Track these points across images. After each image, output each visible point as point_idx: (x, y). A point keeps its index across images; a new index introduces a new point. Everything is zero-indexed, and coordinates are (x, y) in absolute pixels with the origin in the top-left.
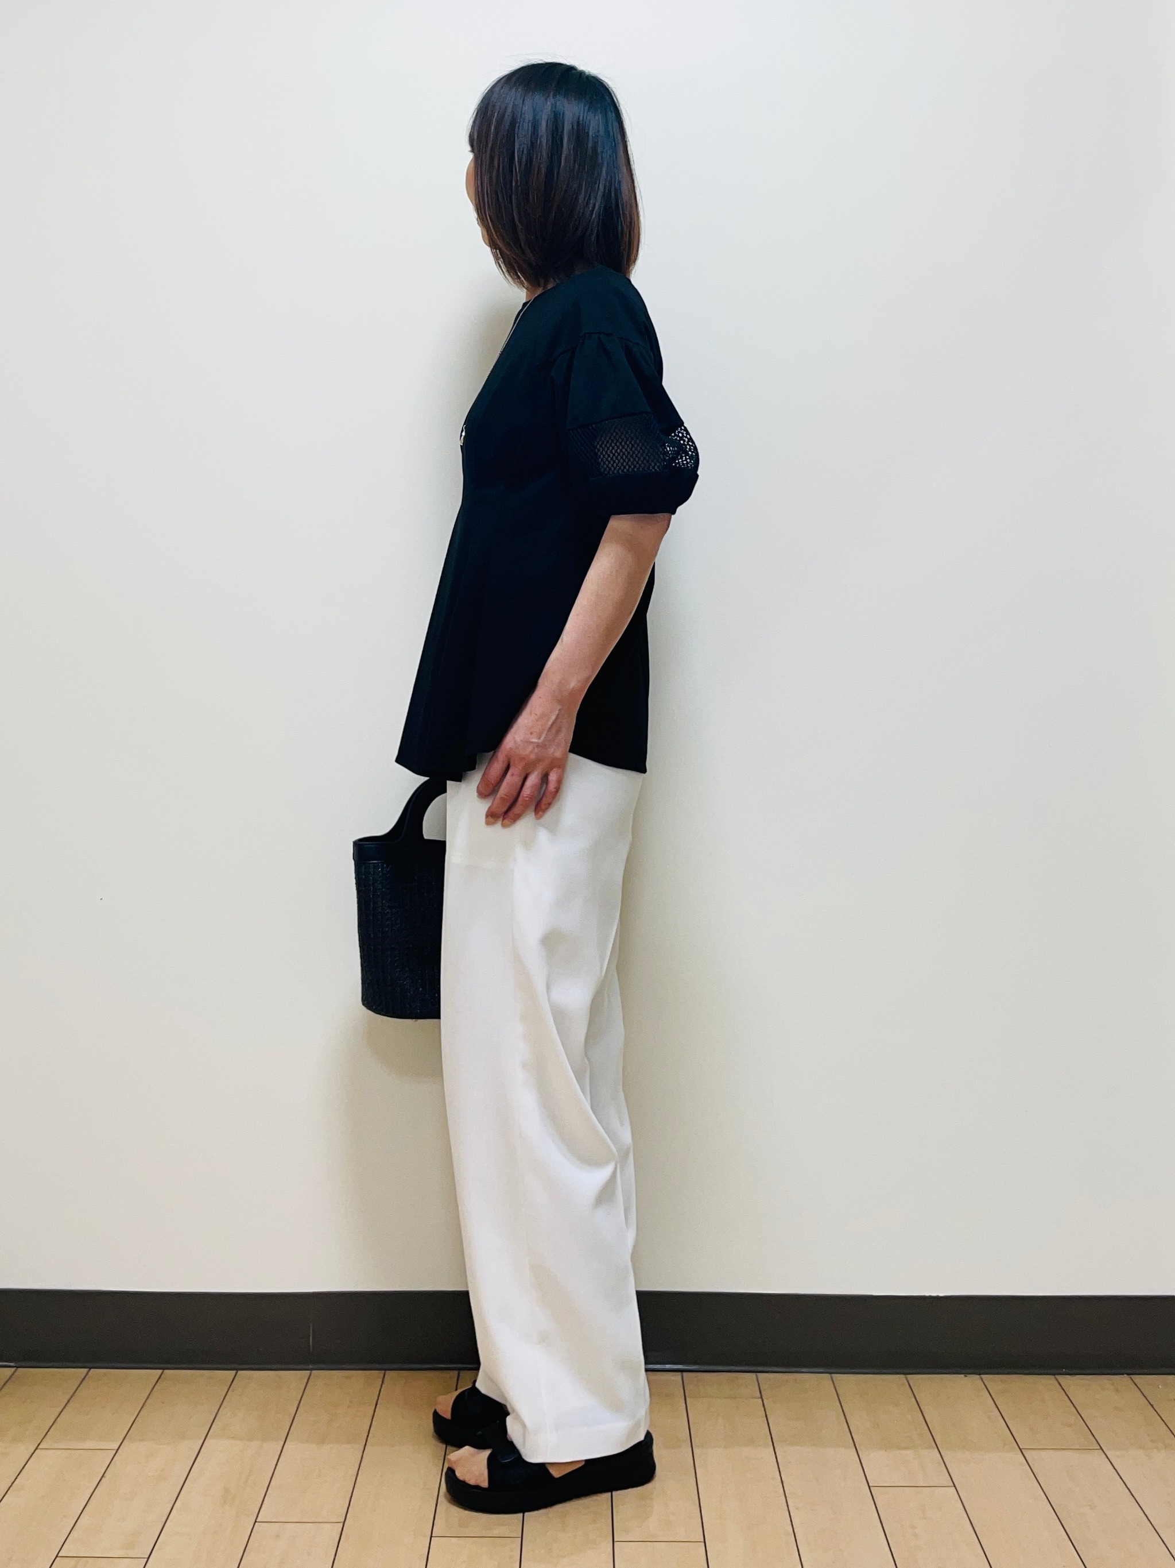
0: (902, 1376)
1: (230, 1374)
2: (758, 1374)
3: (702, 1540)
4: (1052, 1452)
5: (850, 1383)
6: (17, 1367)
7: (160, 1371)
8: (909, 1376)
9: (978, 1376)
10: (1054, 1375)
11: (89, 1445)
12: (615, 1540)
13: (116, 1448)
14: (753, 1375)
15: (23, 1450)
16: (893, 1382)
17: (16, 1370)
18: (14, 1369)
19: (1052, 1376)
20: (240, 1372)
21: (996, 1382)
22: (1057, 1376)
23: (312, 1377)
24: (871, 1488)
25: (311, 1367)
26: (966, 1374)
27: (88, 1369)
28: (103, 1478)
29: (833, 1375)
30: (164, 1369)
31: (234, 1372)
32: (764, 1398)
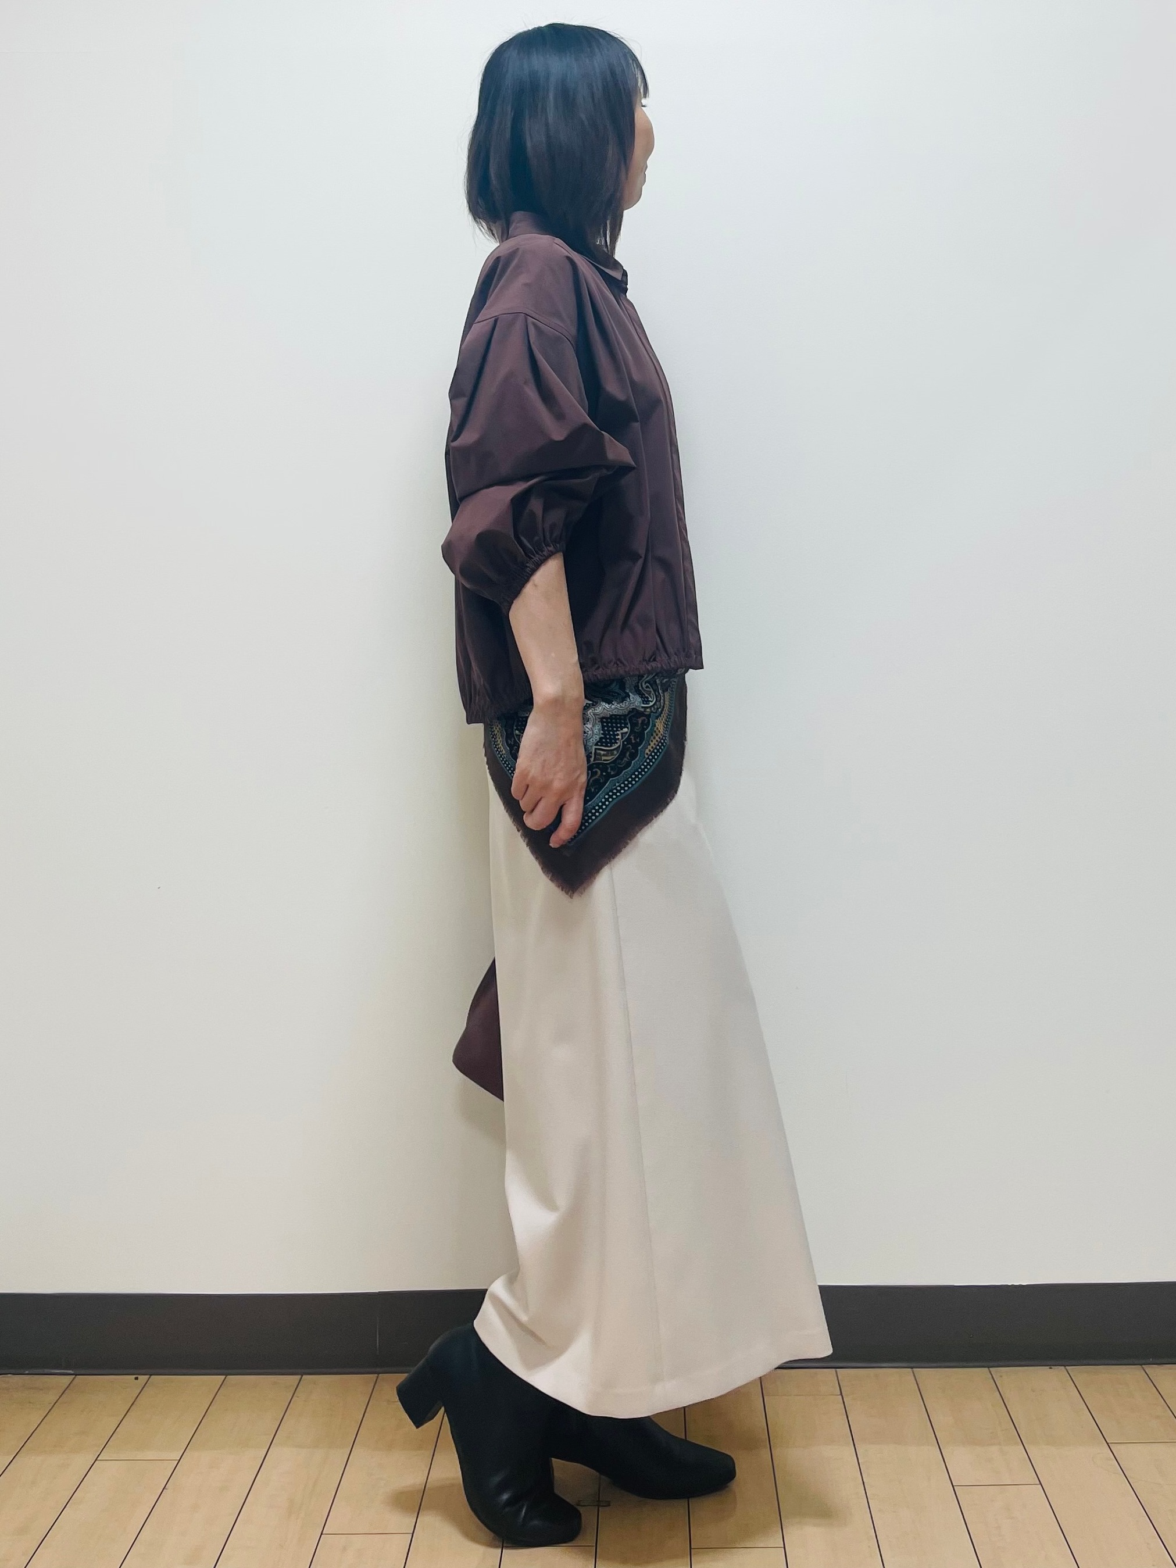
0: (987, 1369)
1: (293, 1379)
2: (838, 1370)
3: (783, 1546)
4: (1140, 1447)
5: (932, 1377)
6: (76, 1375)
7: (224, 1376)
8: (991, 1369)
9: (1063, 1367)
10: (1141, 1365)
11: (150, 1455)
12: (692, 1547)
13: (179, 1459)
14: (834, 1369)
15: (83, 1460)
16: (977, 1376)
17: (74, 1378)
18: (74, 1376)
19: (1140, 1366)
20: (304, 1377)
21: (1082, 1373)
22: (1143, 1366)
23: (378, 1380)
24: (955, 1487)
25: (378, 1370)
26: (1050, 1366)
27: (148, 1376)
28: (165, 1490)
29: (915, 1369)
30: (227, 1375)
31: (300, 1376)
32: (843, 1394)
